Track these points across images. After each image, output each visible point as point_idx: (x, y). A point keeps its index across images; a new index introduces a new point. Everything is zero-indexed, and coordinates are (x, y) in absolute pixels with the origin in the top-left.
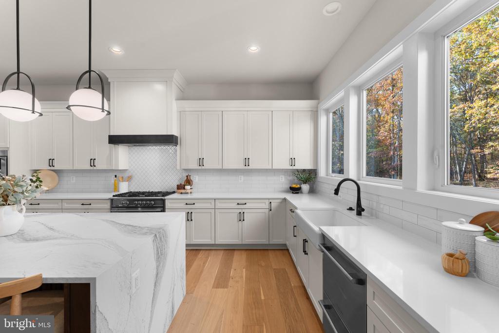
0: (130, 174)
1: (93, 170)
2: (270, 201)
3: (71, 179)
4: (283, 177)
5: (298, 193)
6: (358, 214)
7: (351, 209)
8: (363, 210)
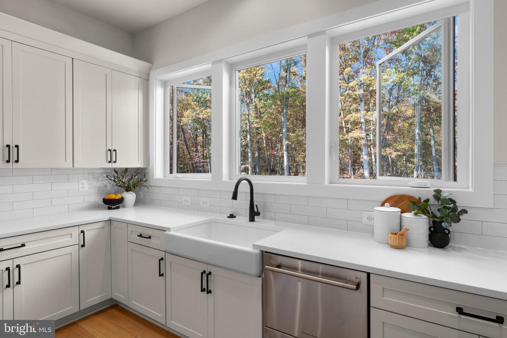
2: (81, 228)
4: (86, 182)
5: (118, 208)
6: (252, 219)
7: (232, 216)
8: (258, 214)
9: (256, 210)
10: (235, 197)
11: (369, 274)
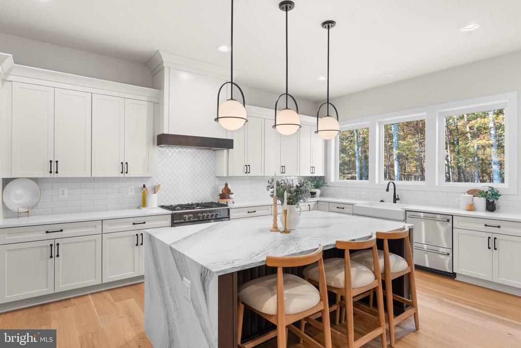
0: (154, 184)
1: (124, 178)
2: (309, 204)
3: (61, 192)
6: (395, 202)
7: (382, 201)
8: (398, 199)
9: (397, 197)
10: (387, 190)
11: (452, 216)
